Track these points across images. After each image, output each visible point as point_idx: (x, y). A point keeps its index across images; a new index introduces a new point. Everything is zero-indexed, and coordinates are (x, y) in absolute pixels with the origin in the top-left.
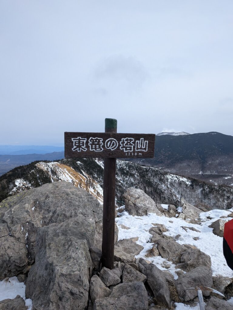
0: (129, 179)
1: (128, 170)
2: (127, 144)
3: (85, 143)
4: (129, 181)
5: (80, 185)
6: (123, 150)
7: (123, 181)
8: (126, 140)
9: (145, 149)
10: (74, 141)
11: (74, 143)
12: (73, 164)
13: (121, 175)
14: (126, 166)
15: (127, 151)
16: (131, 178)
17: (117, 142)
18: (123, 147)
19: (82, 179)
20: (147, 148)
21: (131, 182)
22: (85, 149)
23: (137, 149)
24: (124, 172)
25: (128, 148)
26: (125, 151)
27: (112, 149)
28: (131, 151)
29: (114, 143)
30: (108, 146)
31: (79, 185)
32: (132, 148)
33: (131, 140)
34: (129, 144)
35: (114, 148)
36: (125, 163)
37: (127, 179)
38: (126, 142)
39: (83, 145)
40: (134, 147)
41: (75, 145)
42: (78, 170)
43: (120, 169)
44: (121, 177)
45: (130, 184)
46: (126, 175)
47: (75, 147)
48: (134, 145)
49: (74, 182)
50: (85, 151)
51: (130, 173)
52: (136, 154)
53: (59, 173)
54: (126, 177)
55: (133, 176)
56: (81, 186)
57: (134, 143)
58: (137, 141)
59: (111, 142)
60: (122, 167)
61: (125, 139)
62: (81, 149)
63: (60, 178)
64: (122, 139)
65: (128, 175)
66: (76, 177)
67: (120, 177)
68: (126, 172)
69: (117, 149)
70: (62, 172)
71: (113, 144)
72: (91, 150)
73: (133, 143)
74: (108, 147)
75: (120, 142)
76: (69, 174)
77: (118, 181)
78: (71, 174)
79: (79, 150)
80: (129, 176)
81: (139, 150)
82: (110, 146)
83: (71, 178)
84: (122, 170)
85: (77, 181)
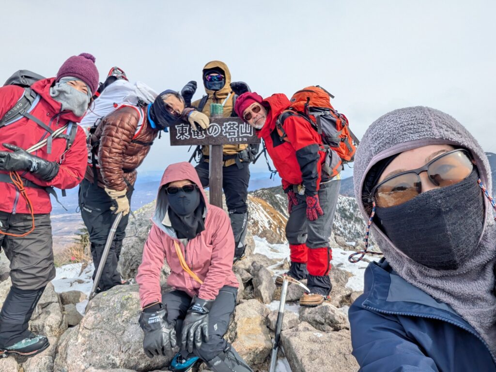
0: (354, 226)
1: (352, 211)
2: (230, 129)
3: (188, 130)
4: (354, 229)
5: (280, 228)
6: (226, 135)
7: (344, 228)
8: (229, 125)
9: (250, 133)
10: (178, 128)
11: (178, 130)
12: (271, 197)
13: (342, 219)
14: (350, 206)
15: (230, 137)
16: (356, 225)
17: (219, 126)
18: (226, 132)
19: (282, 220)
20: (252, 132)
21: (356, 231)
22: (188, 137)
23: (242, 133)
24: (346, 215)
25: (231, 134)
26: (228, 137)
27: (215, 135)
28: (235, 137)
29: (216, 128)
30: (210, 132)
31: (277, 229)
32: (236, 133)
33: (234, 124)
34: (232, 128)
35: (217, 133)
36: (348, 201)
37: (351, 225)
38: (229, 127)
39: (186, 132)
40: (238, 132)
41: (179, 133)
42: (277, 207)
43: (340, 209)
44: (342, 222)
45: (355, 234)
46: (349, 220)
47: (179, 135)
48: (237, 129)
49: (271, 224)
50: (188, 138)
51: (356, 216)
52: (240, 140)
53: (251, 209)
54: (350, 223)
55: (361, 222)
56: (281, 231)
57: (238, 127)
58: (240, 125)
59: (213, 127)
60: (342, 207)
61: (227, 124)
62: (184, 136)
63: (252, 216)
64: (225, 124)
65: (352, 220)
66: (274, 217)
67: (339, 221)
68: (350, 215)
69: (219, 135)
70: (255, 208)
71: (216, 130)
72: (193, 137)
73: (236, 127)
74: (210, 134)
75: (223, 127)
76: (265, 213)
77: (336, 228)
78: (268, 212)
79: (183, 138)
80: (354, 222)
81: (244, 135)
82: (212, 131)
83: (268, 218)
84: (343, 211)
85: (276, 223)
